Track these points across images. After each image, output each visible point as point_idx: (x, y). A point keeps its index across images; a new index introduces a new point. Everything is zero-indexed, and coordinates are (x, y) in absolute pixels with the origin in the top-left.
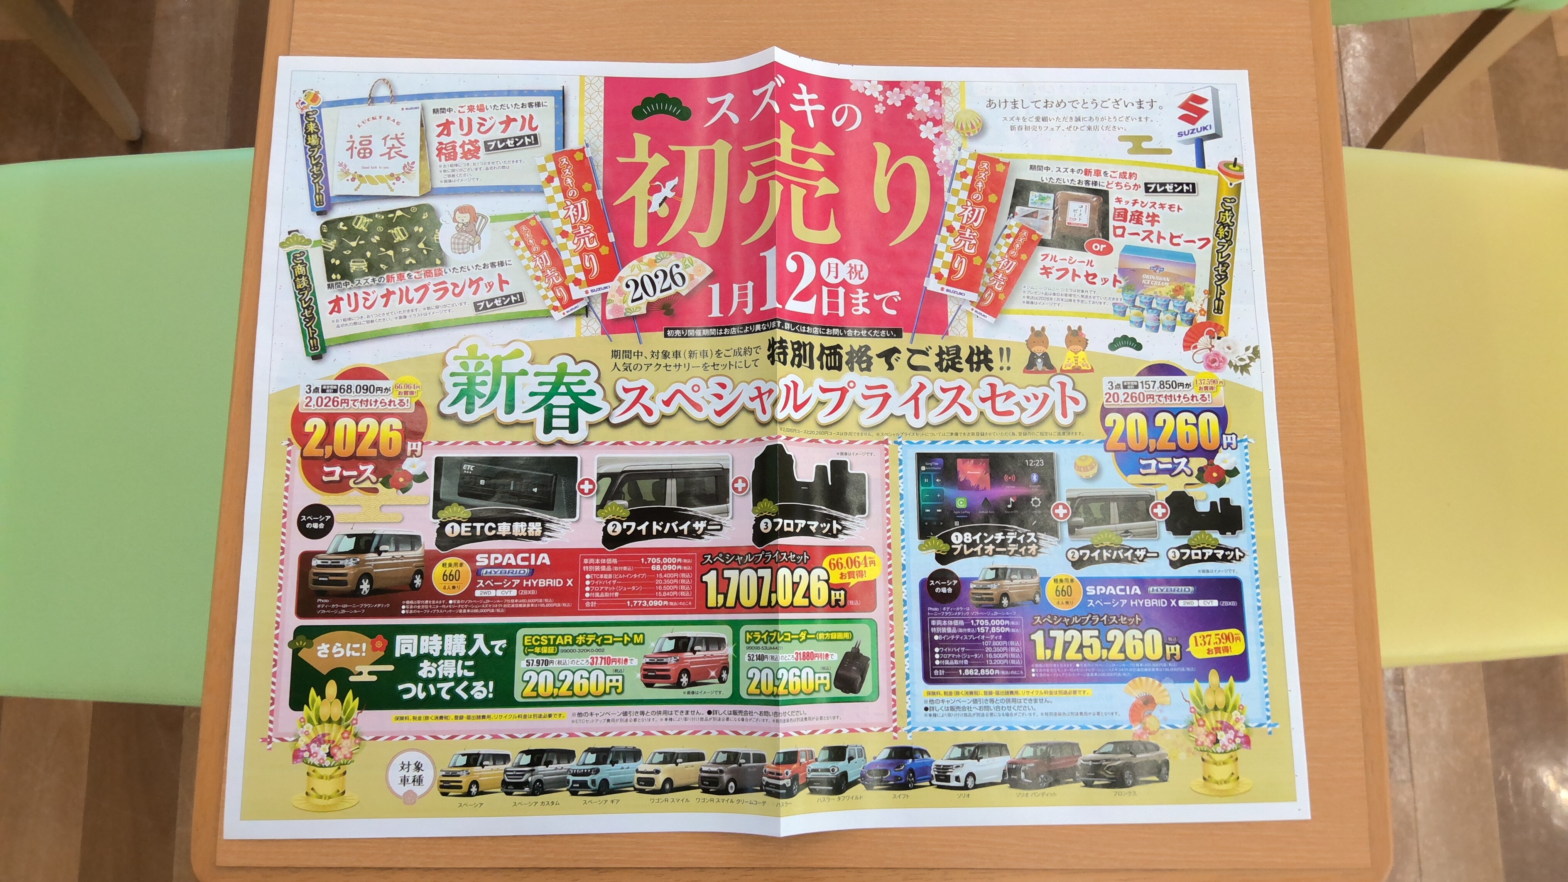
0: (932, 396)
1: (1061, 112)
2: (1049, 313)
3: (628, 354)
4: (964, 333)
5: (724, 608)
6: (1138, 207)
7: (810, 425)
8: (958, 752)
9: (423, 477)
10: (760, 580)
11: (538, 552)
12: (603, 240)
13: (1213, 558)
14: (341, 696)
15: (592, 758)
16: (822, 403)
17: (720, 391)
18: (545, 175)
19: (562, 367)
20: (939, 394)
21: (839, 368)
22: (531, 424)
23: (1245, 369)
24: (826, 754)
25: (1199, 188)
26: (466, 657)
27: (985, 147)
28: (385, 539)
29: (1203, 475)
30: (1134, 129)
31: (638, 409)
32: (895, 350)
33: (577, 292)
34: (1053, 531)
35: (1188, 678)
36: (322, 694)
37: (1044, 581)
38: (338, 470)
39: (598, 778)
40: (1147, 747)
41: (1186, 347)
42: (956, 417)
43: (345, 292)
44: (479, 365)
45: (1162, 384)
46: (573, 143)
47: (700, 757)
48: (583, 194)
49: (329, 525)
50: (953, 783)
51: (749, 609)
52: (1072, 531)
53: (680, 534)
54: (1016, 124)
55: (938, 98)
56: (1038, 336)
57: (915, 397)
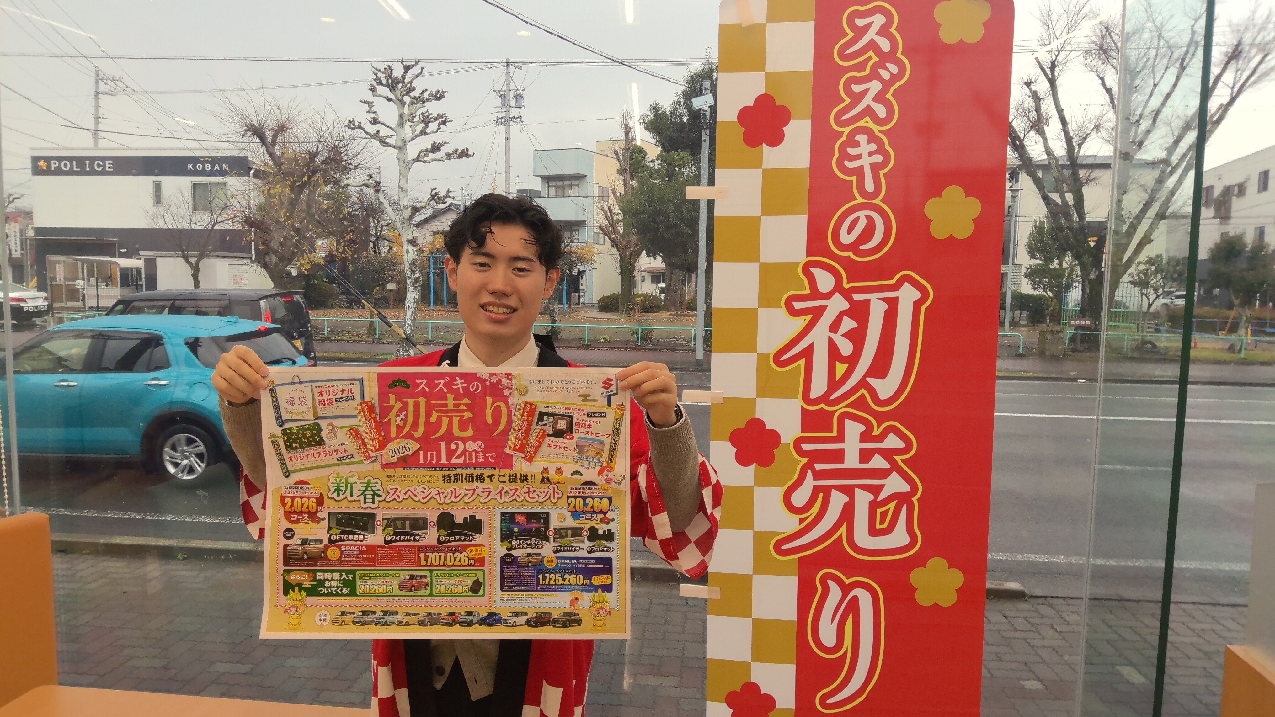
0: (506, 492)
1: (557, 385)
2: (550, 462)
3: (391, 476)
4: (518, 469)
5: (427, 565)
6: (584, 422)
7: (462, 502)
8: (511, 614)
9: (324, 519)
10: (440, 557)
11: (362, 546)
12: (380, 435)
13: (603, 550)
14: (300, 592)
15: (382, 614)
16: (465, 495)
17: (424, 490)
18: (357, 411)
19: (369, 480)
20: (509, 491)
21: (473, 482)
22: (359, 501)
23: (619, 483)
24: (465, 614)
25: (608, 415)
26: (340, 580)
27: (528, 398)
28: (312, 540)
29: (602, 521)
30: (583, 392)
31: (395, 496)
32: (493, 475)
33: (372, 454)
34: (547, 539)
35: (591, 591)
36: (293, 591)
37: (543, 557)
38: (296, 516)
39: (384, 620)
40: (575, 614)
41: (599, 475)
42: (515, 499)
43: (294, 454)
44: (341, 480)
45: (589, 488)
46: (367, 399)
47: (418, 614)
48: (372, 418)
49: (293, 535)
50: (509, 624)
51: (435, 566)
52: (554, 541)
53: (411, 540)
54: (540, 390)
55: (510, 379)
56: (546, 470)
57: (500, 492)
